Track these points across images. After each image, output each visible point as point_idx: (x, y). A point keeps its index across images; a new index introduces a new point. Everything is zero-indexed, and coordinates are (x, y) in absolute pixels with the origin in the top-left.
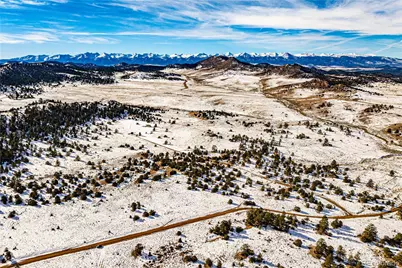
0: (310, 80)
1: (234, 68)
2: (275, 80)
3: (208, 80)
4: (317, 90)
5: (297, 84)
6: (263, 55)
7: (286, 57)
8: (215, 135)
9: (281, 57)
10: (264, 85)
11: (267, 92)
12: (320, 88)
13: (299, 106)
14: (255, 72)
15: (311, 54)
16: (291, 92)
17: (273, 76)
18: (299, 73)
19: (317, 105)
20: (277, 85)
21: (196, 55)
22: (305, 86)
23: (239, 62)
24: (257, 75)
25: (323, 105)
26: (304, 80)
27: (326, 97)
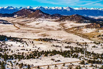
0: (89, 24)
1: (40, 16)
2: (69, 24)
3: (28, 24)
4: (94, 29)
5: (83, 26)
6: (53, 8)
7: (69, 10)
8: (57, 46)
9: (66, 10)
10: (64, 27)
11: (67, 30)
12: (96, 28)
13: (88, 37)
14: (54, 20)
15: (84, 8)
16: (81, 30)
17: (66, 22)
18: (82, 20)
19: (96, 36)
20: (71, 27)
21: (5, 8)
22: (87, 27)
23: (43, 13)
24: (56, 21)
25: (100, 36)
26: (86, 24)
27: (100, 32)
